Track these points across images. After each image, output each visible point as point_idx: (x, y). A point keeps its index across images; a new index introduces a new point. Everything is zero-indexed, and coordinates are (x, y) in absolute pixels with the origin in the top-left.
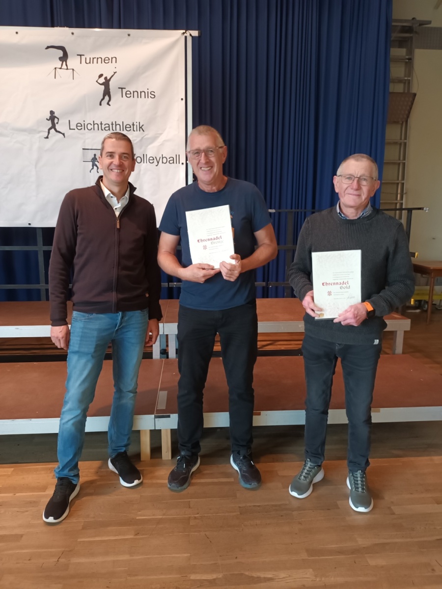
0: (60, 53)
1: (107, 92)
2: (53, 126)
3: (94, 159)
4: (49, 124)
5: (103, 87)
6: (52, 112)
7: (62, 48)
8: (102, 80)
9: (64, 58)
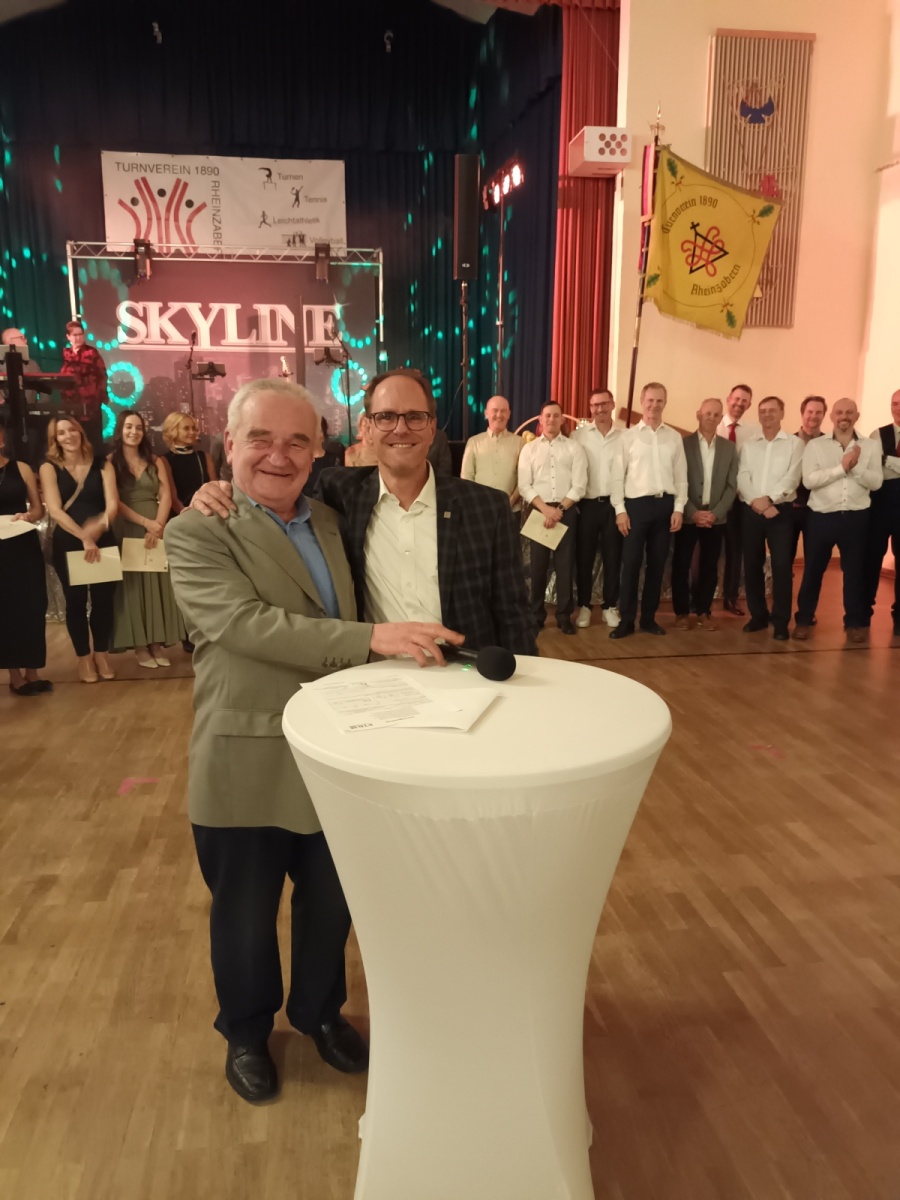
0: (267, 172)
1: (297, 199)
2: (264, 221)
3: (289, 242)
4: (262, 219)
5: (294, 197)
6: (264, 213)
7: (269, 170)
8: (294, 192)
9: (269, 176)
